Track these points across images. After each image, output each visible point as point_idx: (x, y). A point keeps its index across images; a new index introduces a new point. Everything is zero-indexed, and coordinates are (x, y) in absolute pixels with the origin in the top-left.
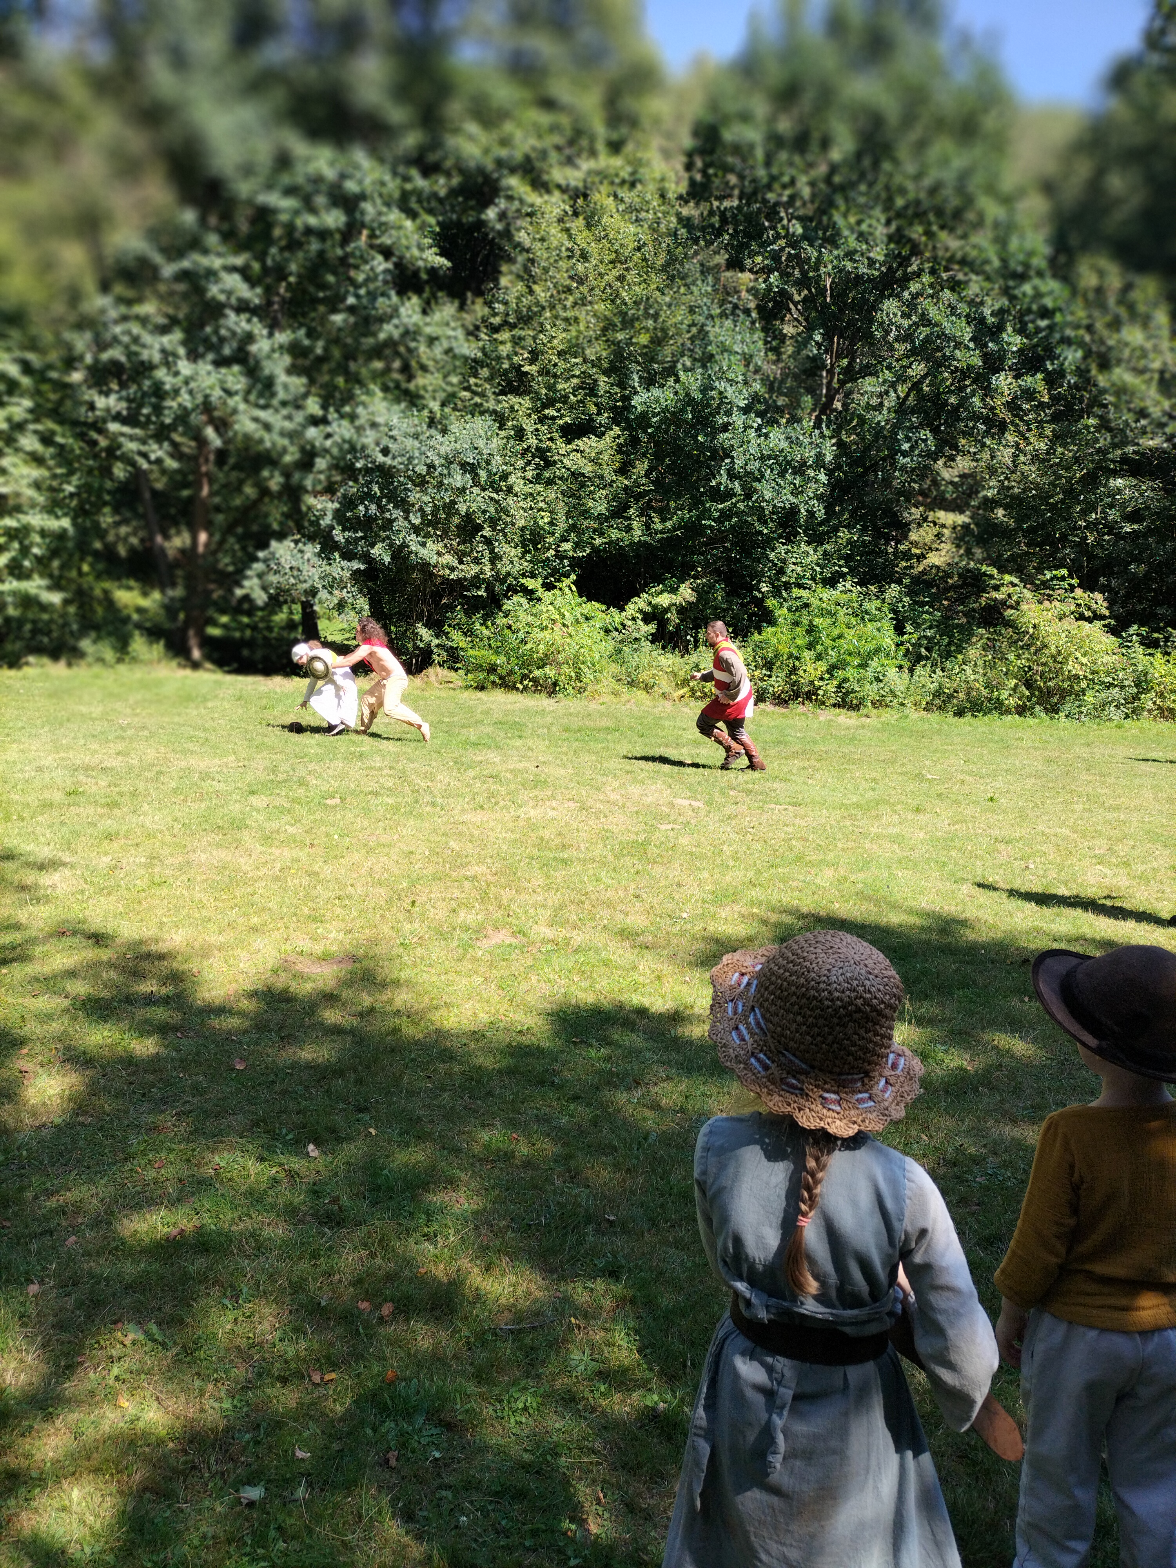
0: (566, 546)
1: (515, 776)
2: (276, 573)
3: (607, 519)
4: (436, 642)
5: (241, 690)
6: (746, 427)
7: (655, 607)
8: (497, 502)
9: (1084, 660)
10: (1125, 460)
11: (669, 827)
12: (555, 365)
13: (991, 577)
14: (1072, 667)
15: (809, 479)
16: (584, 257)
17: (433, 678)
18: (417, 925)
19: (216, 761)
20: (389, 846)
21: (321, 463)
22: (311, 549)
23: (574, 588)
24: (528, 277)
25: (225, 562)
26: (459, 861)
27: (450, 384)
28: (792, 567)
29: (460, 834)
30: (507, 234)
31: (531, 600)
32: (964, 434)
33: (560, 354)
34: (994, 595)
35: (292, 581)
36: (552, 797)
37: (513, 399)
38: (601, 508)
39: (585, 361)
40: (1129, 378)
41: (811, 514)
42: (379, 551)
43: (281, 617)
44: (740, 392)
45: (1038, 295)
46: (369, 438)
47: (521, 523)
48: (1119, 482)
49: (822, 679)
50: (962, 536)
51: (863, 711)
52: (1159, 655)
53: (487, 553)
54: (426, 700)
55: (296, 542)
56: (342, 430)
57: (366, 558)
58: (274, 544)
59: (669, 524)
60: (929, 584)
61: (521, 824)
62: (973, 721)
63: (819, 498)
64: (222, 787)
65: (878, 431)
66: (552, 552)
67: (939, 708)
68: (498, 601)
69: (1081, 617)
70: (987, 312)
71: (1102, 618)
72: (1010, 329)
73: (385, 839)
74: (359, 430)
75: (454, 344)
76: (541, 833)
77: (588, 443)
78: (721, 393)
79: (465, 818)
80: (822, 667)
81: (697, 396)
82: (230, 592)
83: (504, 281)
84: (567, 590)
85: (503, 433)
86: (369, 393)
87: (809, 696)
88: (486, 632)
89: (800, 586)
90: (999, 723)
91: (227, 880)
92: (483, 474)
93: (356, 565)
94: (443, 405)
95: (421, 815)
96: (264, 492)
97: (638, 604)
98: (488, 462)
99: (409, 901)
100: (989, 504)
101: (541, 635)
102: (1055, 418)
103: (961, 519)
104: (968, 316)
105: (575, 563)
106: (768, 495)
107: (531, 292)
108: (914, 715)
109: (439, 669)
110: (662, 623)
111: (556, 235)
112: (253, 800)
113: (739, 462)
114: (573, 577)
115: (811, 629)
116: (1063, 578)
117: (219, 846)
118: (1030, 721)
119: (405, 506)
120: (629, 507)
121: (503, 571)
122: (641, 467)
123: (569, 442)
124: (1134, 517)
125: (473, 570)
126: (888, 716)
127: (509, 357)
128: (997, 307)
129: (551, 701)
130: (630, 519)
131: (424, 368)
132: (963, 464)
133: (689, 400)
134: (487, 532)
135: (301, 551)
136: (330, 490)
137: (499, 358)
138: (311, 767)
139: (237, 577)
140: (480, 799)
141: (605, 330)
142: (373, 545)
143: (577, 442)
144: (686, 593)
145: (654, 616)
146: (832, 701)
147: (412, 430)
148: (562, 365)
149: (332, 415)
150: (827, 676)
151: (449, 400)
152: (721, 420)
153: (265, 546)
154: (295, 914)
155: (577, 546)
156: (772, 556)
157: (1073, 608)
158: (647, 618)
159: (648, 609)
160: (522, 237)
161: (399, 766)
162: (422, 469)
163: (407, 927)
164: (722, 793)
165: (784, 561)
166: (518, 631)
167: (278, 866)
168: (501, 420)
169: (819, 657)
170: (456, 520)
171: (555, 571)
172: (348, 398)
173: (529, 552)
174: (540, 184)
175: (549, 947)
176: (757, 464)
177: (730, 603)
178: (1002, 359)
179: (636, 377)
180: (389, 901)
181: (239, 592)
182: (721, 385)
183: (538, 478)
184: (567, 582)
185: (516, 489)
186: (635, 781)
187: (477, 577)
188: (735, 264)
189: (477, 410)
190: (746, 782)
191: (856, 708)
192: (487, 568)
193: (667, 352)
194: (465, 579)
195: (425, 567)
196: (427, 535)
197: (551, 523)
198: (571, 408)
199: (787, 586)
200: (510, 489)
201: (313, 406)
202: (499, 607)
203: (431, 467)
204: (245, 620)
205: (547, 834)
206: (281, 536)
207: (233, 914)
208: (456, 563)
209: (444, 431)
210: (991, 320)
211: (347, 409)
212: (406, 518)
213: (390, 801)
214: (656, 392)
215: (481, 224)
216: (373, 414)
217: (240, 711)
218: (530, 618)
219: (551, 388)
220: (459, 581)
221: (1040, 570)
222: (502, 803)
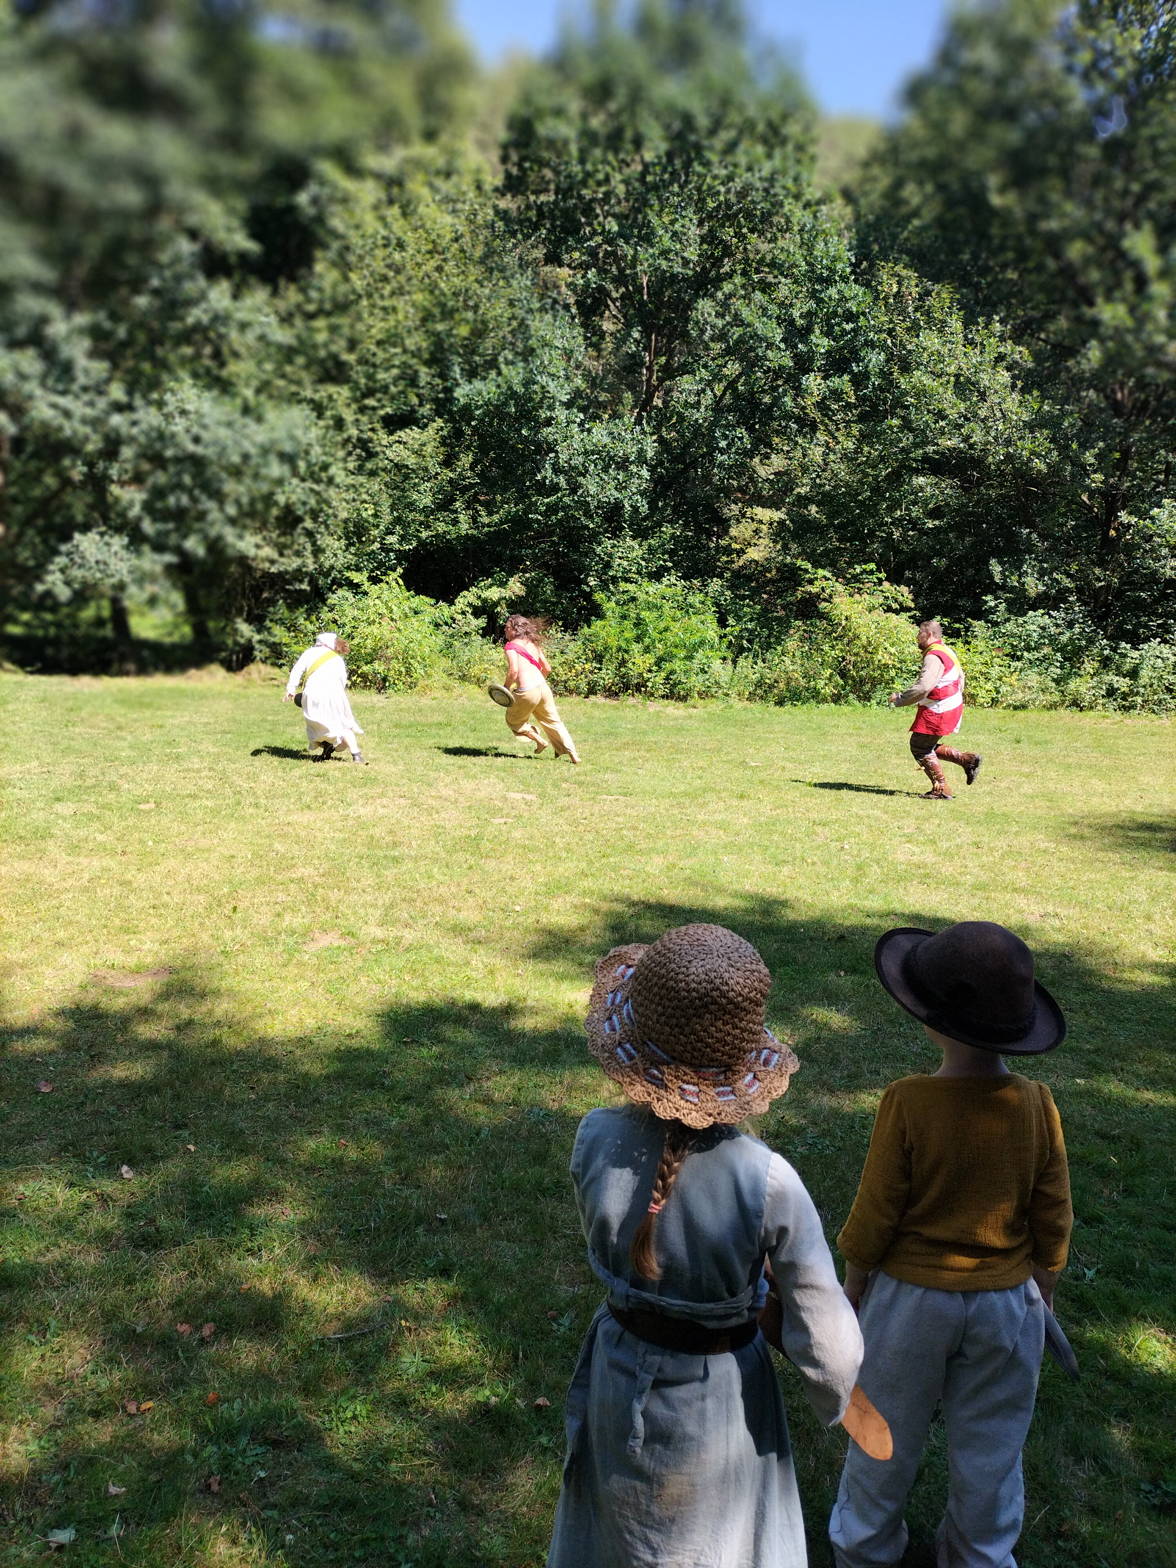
0: (392, 539)
1: (344, 774)
2: (81, 566)
3: (432, 512)
4: (257, 637)
5: (45, 691)
6: (569, 423)
7: (485, 601)
8: (317, 493)
9: (893, 650)
10: (926, 459)
11: (502, 821)
12: (374, 355)
13: (806, 571)
14: (881, 657)
15: (632, 475)
16: (401, 245)
17: (255, 675)
18: (238, 931)
19: (18, 767)
20: (208, 850)
21: (127, 452)
22: (118, 542)
23: (401, 582)
24: (343, 265)
25: (24, 555)
26: (285, 863)
27: (264, 371)
28: (618, 561)
29: (286, 835)
30: (320, 219)
31: (356, 594)
32: (778, 433)
33: (379, 343)
34: (809, 588)
35: (98, 575)
36: (383, 795)
37: (332, 389)
38: (427, 501)
39: (405, 351)
40: (927, 380)
41: (635, 509)
42: (194, 545)
43: (88, 613)
44: (562, 387)
45: (843, 299)
46: (179, 426)
47: (344, 515)
48: (921, 480)
49: (650, 671)
50: (779, 532)
51: (690, 702)
52: (960, 644)
53: (309, 546)
54: (247, 697)
55: (102, 534)
56: (149, 417)
57: (179, 551)
58: (77, 536)
59: (496, 518)
60: (749, 578)
61: (351, 822)
62: (793, 710)
63: (642, 493)
64: (25, 794)
65: (696, 428)
66: (377, 545)
67: (761, 698)
68: (323, 594)
69: (889, 609)
70: (796, 314)
71: (909, 609)
72: (817, 332)
73: (204, 843)
74: (168, 417)
75: (268, 331)
76: (371, 832)
77: (411, 435)
78: (543, 387)
79: (290, 819)
80: (650, 659)
81: (520, 390)
82: (30, 587)
83: (319, 268)
84: (394, 584)
85: (321, 423)
86: (177, 380)
87: (638, 688)
88: (311, 627)
89: (627, 580)
90: (816, 711)
91: (29, 893)
92: (302, 465)
93: (170, 558)
94: (258, 391)
95: (243, 817)
96: (66, 482)
97: (467, 598)
98: (307, 453)
99: (231, 907)
100: (803, 501)
101: (368, 630)
102: (862, 418)
103: (778, 515)
104: (778, 317)
105: (402, 556)
106: (593, 490)
107: (347, 279)
108: (738, 705)
109: (261, 666)
110: (493, 618)
111: (371, 223)
112: (59, 807)
113: (563, 457)
114: (400, 570)
115: (639, 623)
116: (872, 572)
117: (21, 857)
118: (845, 708)
119: (219, 497)
120: (455, 500)
121: (327, 565)
122: (466, 460)
123: (391, 433)
124: (935, 514)
125: (295, 563)
126: (714, 706)
127: (325, 345)
128: (805, 310)
129: (381, 697)
130: (456, 512)
131: (236, 355)
132: (778, 462)
133: (512, 394)
134: (308, 524)
135: (107, 544)
136: (138, 479)
137: (315, 347)
138: (123, 770)
139: (38, 572)
140: (307, 799)
141: (424, 320)
142: (185, 537)
143: (399, 433)
144: (515, 587)
145: (483, 609)
146: (661, 693)
147: (224, 418)
148: (381, 355)
149: (138, 401)
150: (655, 668)
151: (263, 388)
152: (544, 414)
153: (68, 538)
154: (105, 926)
155: (403, 539)
156: (598, 550)
157: (881, 600)
158: (477, 612)
159: (478, 603)
160: (337, 223)
161: (220, 767)
162: (236, 459)
163: (228, 934)
164: (555, 785)
165: (611, 556)
166: (344, 625)
167: (87, 876)
168: (319, 409)
169: (647, 650)
170: (275, 512)
171: (381, 565)
172: (155, 384)
173: (353, 544)
174: (353, 170)
175: (379, 947)
176: (581, 459)
177: (559, 596)
178: (811, 360)
179: (457, 369)
180: (209, 908)
181: (40, 588)
182: (543, 379)
183: (360, 469)
184: (394, 575)
185: (338, 480)
186: (467, 776)
187: (299, 570)
188: (553, 259)
189: (295, 399)
190: (578, 774)
191: (683, 699)
192: (310, 561)
193: (488, 345)
194: (287, 572)
195: (242, 560)
196: (245, 527)
197: (375, 516)
198: (393, 398)
199: (614, 580)
200: (331, 481)
201: (117, 392)
202: (324, 601)
203: (246, 457)
204: (48, 617)
205: (377, 832)
206: (85, 528)
207: (36, 929)
208: (275, 555)
209: (260, 419)
210: (800, 322)
211: (155, 396)
212: (222, 509)
213: (210, 803)
214: (478, 384)
215: (292, 209)
216: (182, 401)
217: (44, 714)
218: (356, 613)
219: (370, 377)
220: (281, 575)
221: (850, 565)
222: (330, 803)
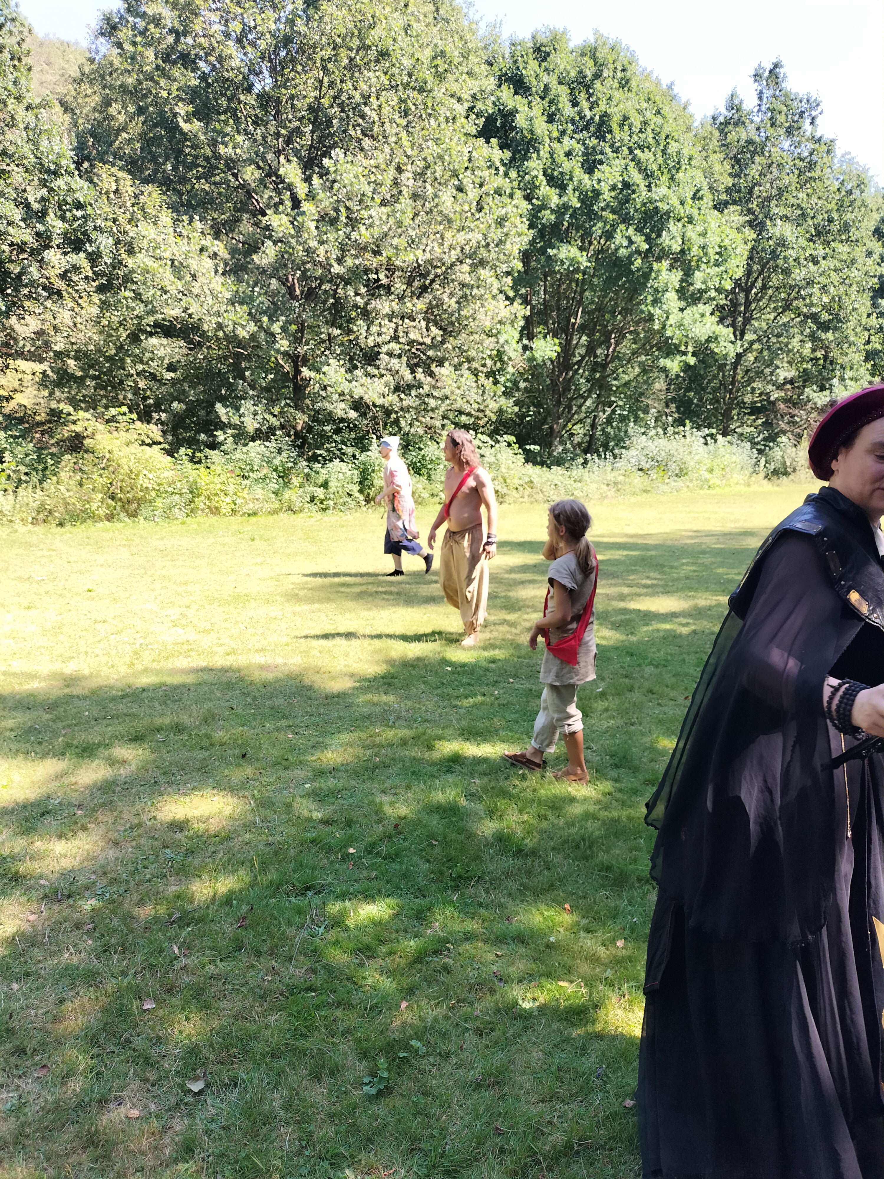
9: (150, 476)
10: (156, 325)
13: (69, 414)
14: (142, 481)
32: (29, 297)
34: (73, 427)
40: (150, 262)
45: (70, 190)
48: (154, 341)
50: (44, 381)
52: (203, 469)
60: (21, 421)
62: (74, 530)
67: (44, 521)
69: (143, 443)
70: (31, 199)
71: (160, 443)
72: (52, 215)
90: (93, 529)
100: (59, 355)
102: (101, 289)
103: (39, 368)
104: (15, 200)
108: (22, 529)
116: (125, 414)
118: (118, 525)
124: (171, 368)
128: (39, 196)
132: (33, 324)
157: (136, 437)
178: (50, 238)
210: (36, 206)
221: (107, 407)
